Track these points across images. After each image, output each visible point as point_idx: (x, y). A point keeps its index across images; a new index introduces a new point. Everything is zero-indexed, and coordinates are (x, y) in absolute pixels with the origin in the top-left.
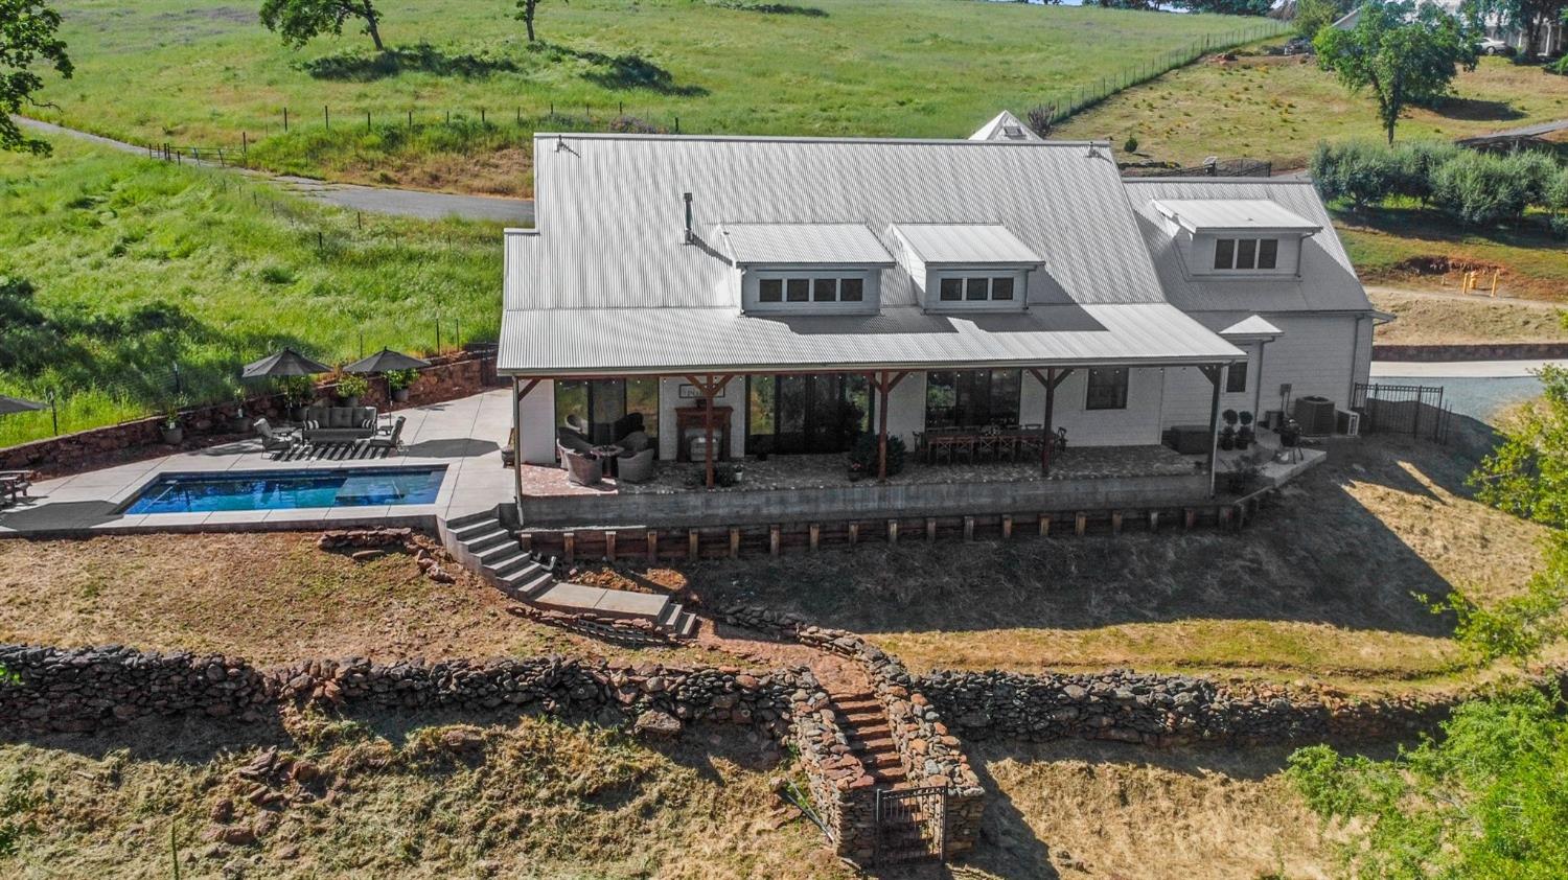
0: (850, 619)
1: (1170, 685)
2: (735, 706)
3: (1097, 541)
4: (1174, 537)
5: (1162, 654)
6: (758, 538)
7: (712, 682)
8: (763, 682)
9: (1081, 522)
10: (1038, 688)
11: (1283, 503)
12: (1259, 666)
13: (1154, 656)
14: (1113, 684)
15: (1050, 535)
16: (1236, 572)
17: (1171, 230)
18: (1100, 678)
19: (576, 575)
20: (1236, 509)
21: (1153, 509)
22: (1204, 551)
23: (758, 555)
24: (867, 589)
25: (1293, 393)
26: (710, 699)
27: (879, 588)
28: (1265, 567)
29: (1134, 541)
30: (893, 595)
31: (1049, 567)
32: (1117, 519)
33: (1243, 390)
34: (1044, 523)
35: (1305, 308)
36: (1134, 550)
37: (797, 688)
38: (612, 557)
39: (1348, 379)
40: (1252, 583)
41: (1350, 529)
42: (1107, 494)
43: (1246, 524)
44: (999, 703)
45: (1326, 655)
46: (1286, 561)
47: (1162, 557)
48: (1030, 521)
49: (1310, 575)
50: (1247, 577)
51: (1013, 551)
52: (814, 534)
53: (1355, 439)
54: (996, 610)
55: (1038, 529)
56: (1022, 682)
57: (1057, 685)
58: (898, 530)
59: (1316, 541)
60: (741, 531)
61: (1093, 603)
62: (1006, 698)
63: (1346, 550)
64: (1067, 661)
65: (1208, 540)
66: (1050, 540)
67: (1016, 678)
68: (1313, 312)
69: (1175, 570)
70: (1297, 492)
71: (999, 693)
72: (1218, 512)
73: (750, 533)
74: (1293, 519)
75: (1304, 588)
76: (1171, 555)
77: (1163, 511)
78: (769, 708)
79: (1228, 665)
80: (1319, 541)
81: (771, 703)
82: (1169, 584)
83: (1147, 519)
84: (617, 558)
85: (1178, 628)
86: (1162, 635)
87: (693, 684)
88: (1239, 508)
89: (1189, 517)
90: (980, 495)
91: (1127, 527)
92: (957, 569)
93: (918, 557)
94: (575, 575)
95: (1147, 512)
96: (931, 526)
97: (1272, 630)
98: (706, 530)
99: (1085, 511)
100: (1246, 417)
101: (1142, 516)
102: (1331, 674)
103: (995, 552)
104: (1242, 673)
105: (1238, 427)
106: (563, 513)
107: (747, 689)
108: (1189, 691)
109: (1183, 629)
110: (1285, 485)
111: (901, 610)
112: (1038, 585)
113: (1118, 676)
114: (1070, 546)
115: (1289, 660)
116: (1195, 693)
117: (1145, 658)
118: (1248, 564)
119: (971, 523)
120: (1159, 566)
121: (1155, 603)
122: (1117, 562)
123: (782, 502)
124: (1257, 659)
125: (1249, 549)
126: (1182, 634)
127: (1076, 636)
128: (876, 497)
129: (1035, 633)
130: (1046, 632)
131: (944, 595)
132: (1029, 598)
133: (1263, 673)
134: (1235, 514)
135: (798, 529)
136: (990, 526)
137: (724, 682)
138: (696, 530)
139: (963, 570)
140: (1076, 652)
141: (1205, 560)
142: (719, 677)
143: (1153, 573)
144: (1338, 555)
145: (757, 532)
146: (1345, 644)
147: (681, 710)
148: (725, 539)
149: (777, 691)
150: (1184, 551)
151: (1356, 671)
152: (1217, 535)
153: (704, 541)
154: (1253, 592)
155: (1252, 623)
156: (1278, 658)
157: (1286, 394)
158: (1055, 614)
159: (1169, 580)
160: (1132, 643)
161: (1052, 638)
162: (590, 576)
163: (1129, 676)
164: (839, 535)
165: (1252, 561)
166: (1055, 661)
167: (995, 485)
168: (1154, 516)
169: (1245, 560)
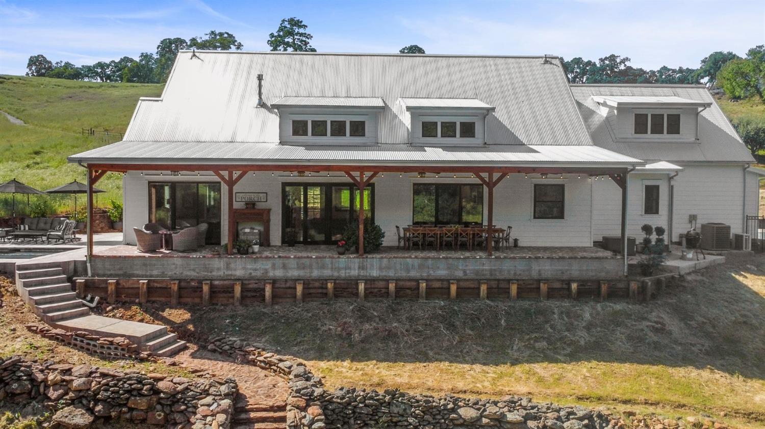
0: (307, 350)
1: (562, 413)
2: (150, 408)
3: (526, 304)
4: (592, 303)
5: (566, 390)
6: (255, 290)
7: (131, 385)
8: (180, 388)
9: (514, 289)
10: (432, 408)
11: (686, 285)
12: (655, 404)
13: (557, 390)
14: (506, 409)
15: (488, 298)
16: (642, 330)
17: (604, 112)
18: (495, 403)
19: (112, 310)
20: (644, 284)
21: (574, 281)
22: (616, 313)
23: (256, 303)
24: (330, 329)
25: (698, 221)
26: (128, 399)
27: (339, 329)
28: (668, 328)
29: (556, 306)
30: (350, 334)
31: (483, 320)
32: (544, 287)
33: (657, 212)
34: (484, 288)
35: (703, 159)
36: (556, 311)
37: (208, 395)
38: (143, 300)
39: (740, 212)
40: (655, 339)
41: (743, 305)
42: (540, 271)
43: (654, 297)
44: (395, 420)
45: (721, 399)
46: (686, 324)
47: (578, 317)
48: (472, 286)
49: (708, 335)
50: (651, 334)
51: (456, 308)
52: (299, 288)
53: (750, 254)
54: (432, 349)
55: (479, 294)
56: (418, 401)
57: (451, 406)
58: (366, 289)
59: (714, 312)
60: (243, 285)
61: (515, 348)
62: (402, 416)
63: (742, 319)
64: (475, 389)
65: (618, 307)
66: (488, 302)
67: (413, 398)
68: (709, 162)
69: (589, 327)
70: (699, 278)
71: (395, 410)
72: (629, 285)
73: (251, 286)
74: (695, 295)
75: (703, 346)
76: (587, 316)
77: (582, 282)
78: (182, 412)
79: (625, 402)
80: (716, 311)
81: (183, 407)
82: (583, 337)
83: (569, 289)
84: (148, 301)
85: (585, 370)
86: (570, 375)
87: (115, 385)
88: (647, 283)
89: (604, 288)
90: (438, 268)
91: (552, 294)
92: (407, 318)
93: (377, 309)
94: (110, 311)
95: (569, 282)
96: (392, 286)
97: (671, 376)
98: (216, 283)
99: (517, 280)
100: (660, 231)
101: (565, 286)
102: (725, 415)
103: (441, 308)
104: (637, 409)
105: (654, 237)
106: (120, 269)
107: (164, 393)
108: (581, 419)
109: (588, 371)
110: (689, 274)
111: (351, 346)
112: (471, 332)
113: (515, 403)
114: (502, 306)
115: (684, 401)
116: (586, 421)
117: (548, 392)
118: (654, 324)
119: (423, 285)
120: (576, 323)
121: (569, 350)
122: (541, 319)
123: (284, 267)
124: (654, 398)
125: (654, 314)
126: (588, 375)
127: (492, 371)
128: (357, 266)
129: (457, 367)
130: (467, 366)
131: (391, 335)
132: (460, 342)
133: (659, 410)
134: (643, 288)
135: (288, 285)
136: (438, 290)
137: (144, 385)
138: (209, 282)
139: (411, 319)
140: (486, 384)
141: (616, 320)
142: (140, 381)
143: (570, 328)
144: (734, 322)
145: (256, 286)
146: (740, 391)
147: (99, 408)
148: (229, 290)
149: (189, 397)
150: (598, 314)
151: (750, 414)
152: (627, 303)
153: (214, 291)
154: (657, 346)
155: (654, 369)
156: (673, 399)
157: (694, 222)
158: (480, 355)
159: (584, 334)
160: (541, 380)
161: (472, 372)
162: (120, 312)
163: (524, 403)
164: (320, 291)
165: (656, 322)
166: (465, 389)
167: (450, 261)
168: (574, 286)
169: (651, 322)
